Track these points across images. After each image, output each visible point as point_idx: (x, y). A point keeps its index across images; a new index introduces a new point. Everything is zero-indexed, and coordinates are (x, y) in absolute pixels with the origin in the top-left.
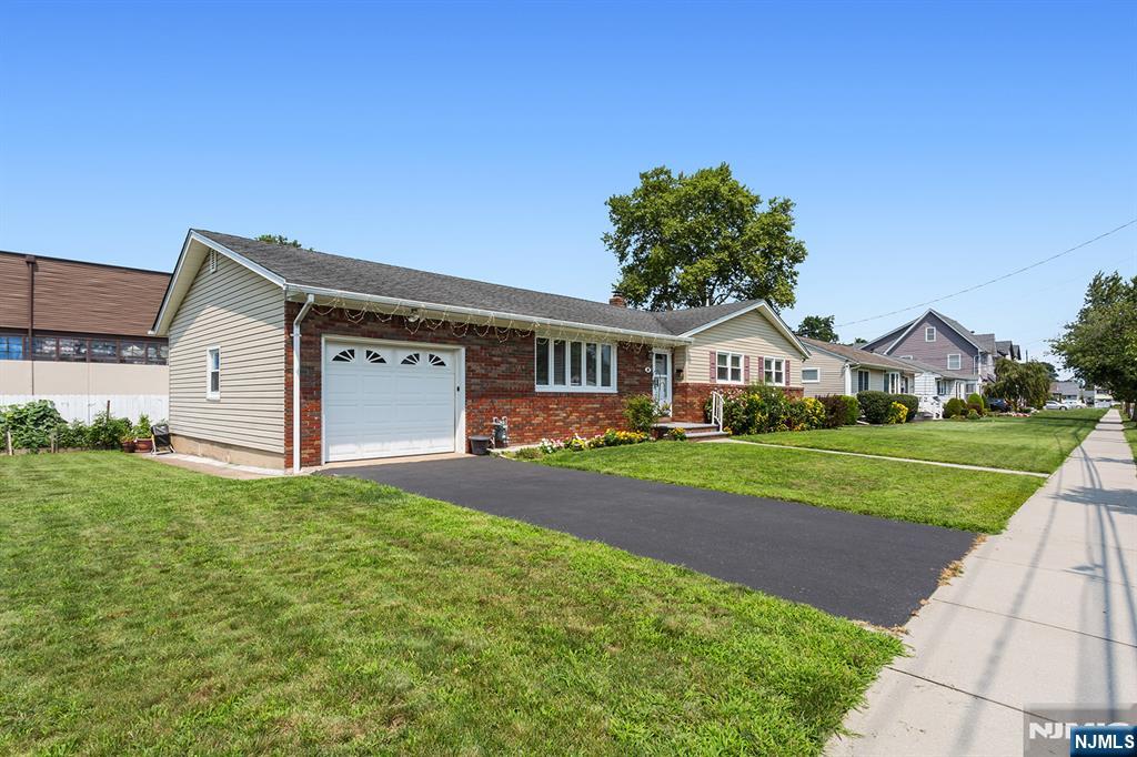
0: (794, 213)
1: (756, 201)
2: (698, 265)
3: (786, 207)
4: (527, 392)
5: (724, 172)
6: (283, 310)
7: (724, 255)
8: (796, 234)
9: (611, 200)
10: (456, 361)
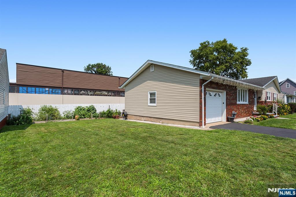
0: (248, 52)
1: (236, 48)
2: (220, 67)
3: (246, 49)
4: (236, 104)
5: (225, 41)
6: (199, 81)
7: (228, 64)
8: (248, 57)
9: (191, 51)
10: (223, 95)
